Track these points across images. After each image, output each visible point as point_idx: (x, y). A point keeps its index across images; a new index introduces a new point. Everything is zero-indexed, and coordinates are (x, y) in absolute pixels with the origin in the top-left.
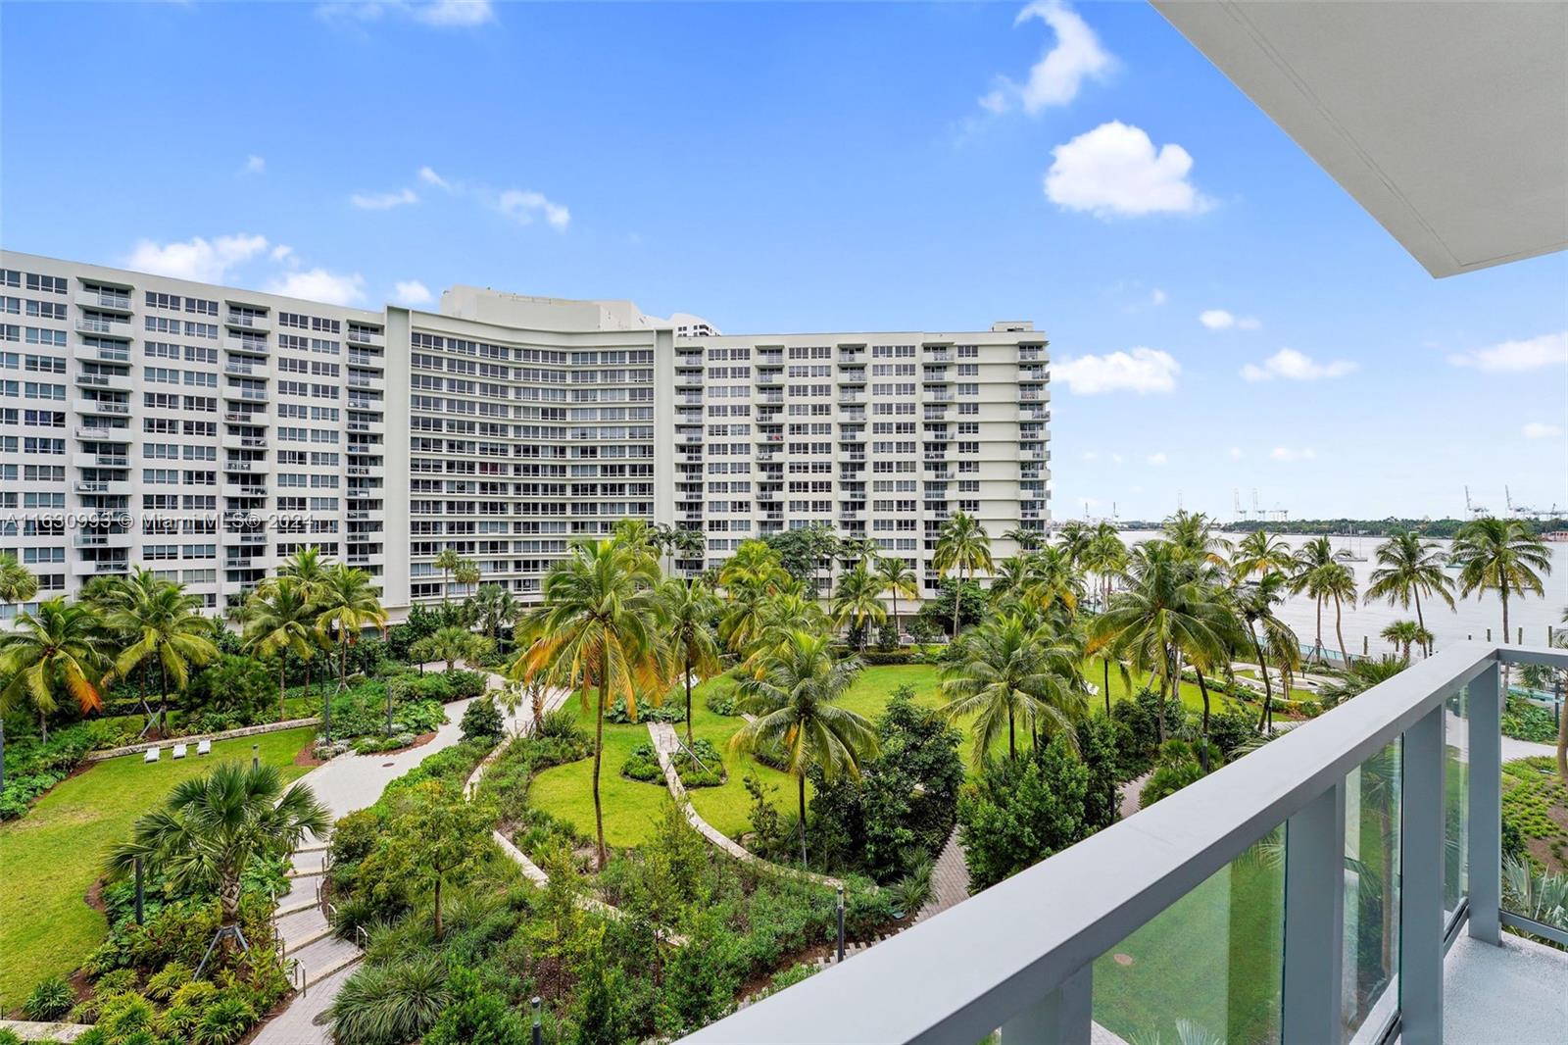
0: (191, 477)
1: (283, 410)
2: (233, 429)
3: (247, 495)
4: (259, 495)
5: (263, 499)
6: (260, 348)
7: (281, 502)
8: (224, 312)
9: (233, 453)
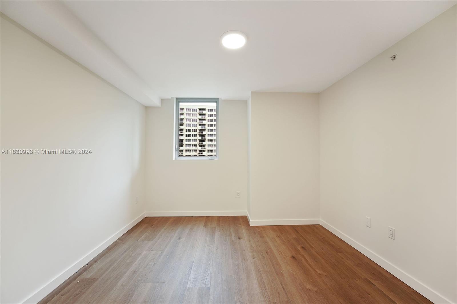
0: (193, 146)
1: (209, 131)
2: (200, 135)
3: (202, 149)
4: (204, 149)
5: (205, 150)
6: (204, 118)
7: (208, 150)
8: (198, 110)
9: (200, 140)
